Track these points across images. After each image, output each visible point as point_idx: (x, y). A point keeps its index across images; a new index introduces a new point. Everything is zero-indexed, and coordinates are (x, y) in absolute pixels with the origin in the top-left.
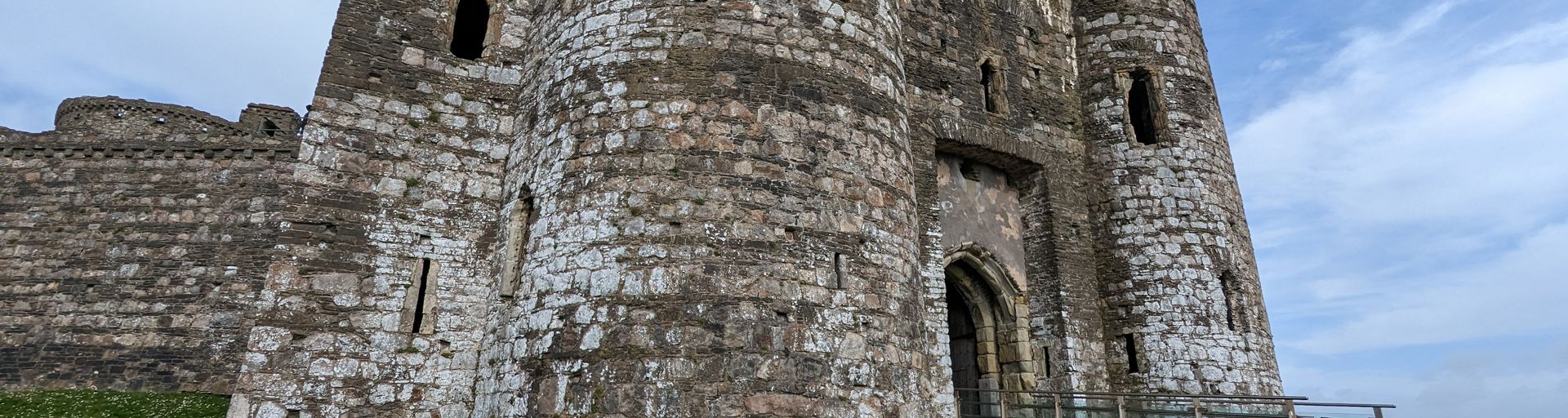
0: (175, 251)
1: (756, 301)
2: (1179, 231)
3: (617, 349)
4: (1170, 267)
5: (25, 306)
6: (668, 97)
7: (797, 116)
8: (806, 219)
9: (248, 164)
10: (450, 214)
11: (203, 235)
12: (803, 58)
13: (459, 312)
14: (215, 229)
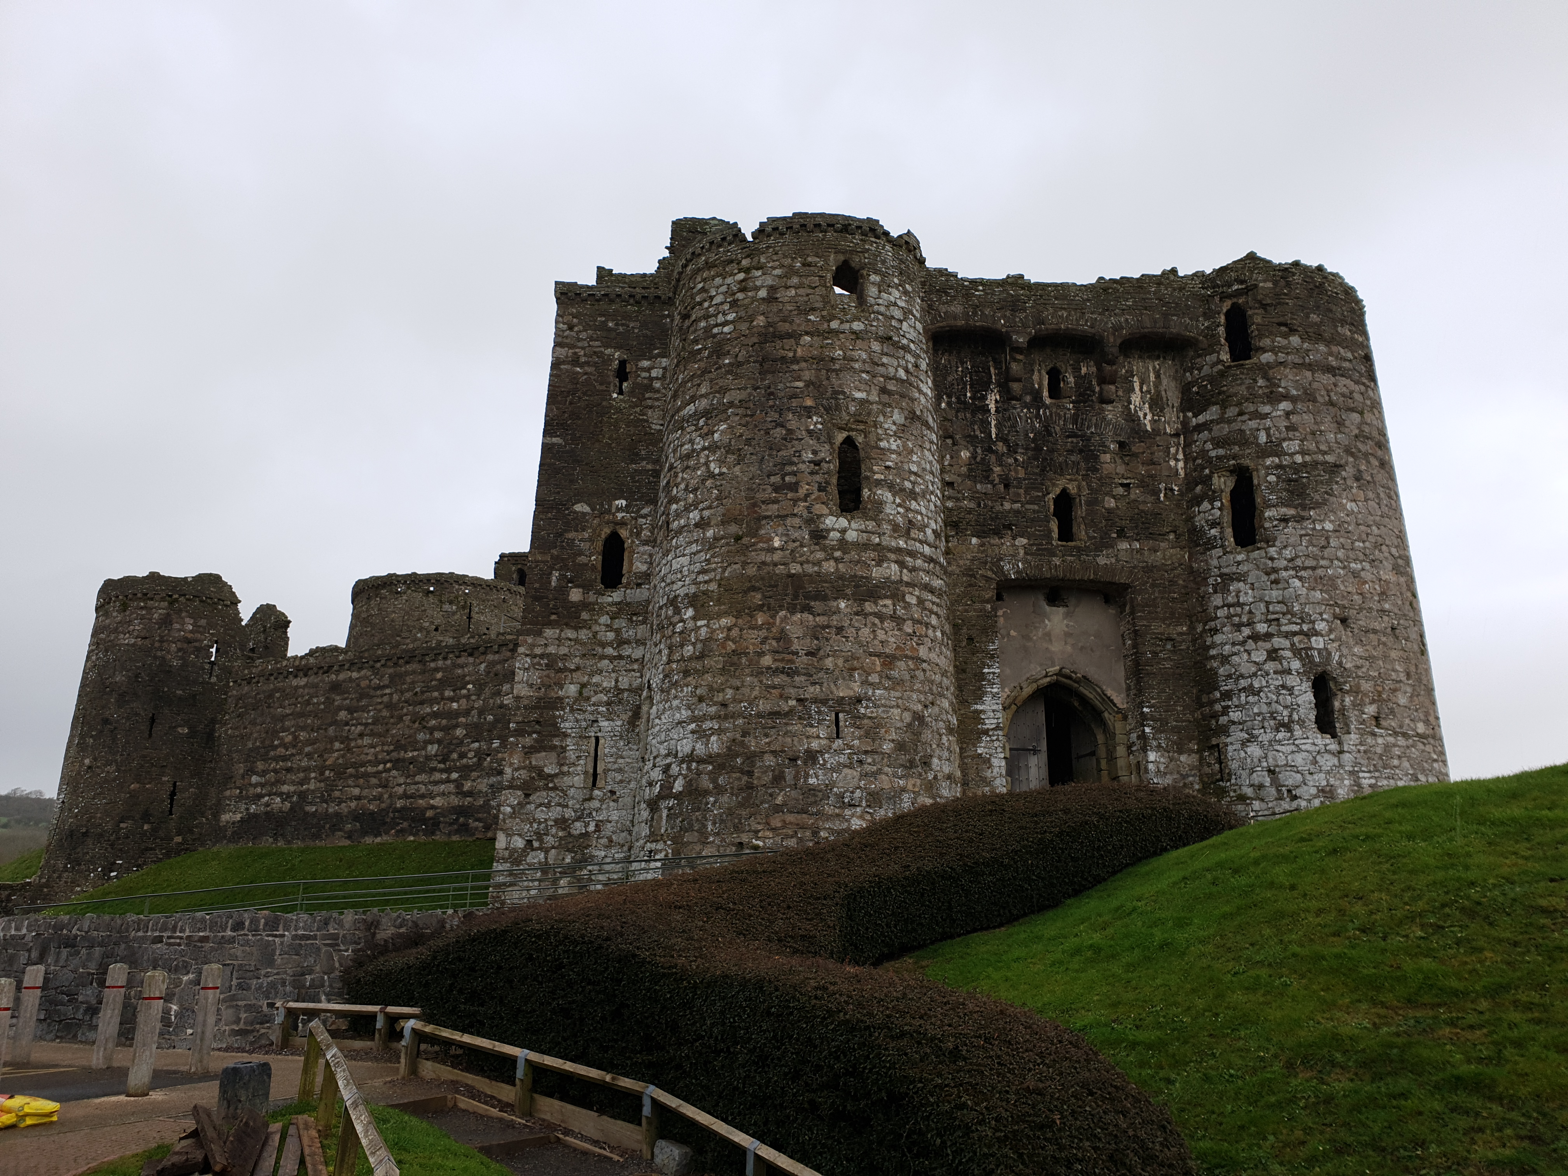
0: (459, 732)
1: (774, 753)
2: (1268, 636)
3: (693, 792)
4: (1255, 675)
5: (374, 781)
6: (719, 616)
7: (806, 615)
8: (813, 691)
9: (497, 657)
10: (608, 704)
11: (474, 716)
12: (810, 569)
13: (620, 770)
14: (481, 712)
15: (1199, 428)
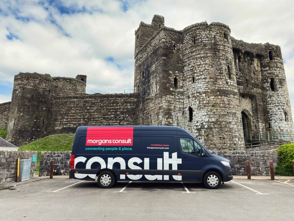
0: (118, 113)
1: (225, 122)
2: (278, 106)
3: (210, 128)
4: (276, 112)
6: (211, 96)
7: (227, 97)
8: (229, 111)
10: (179, 110)
11: (121, 110)
13: (182, 123)
15: (265, 71)
